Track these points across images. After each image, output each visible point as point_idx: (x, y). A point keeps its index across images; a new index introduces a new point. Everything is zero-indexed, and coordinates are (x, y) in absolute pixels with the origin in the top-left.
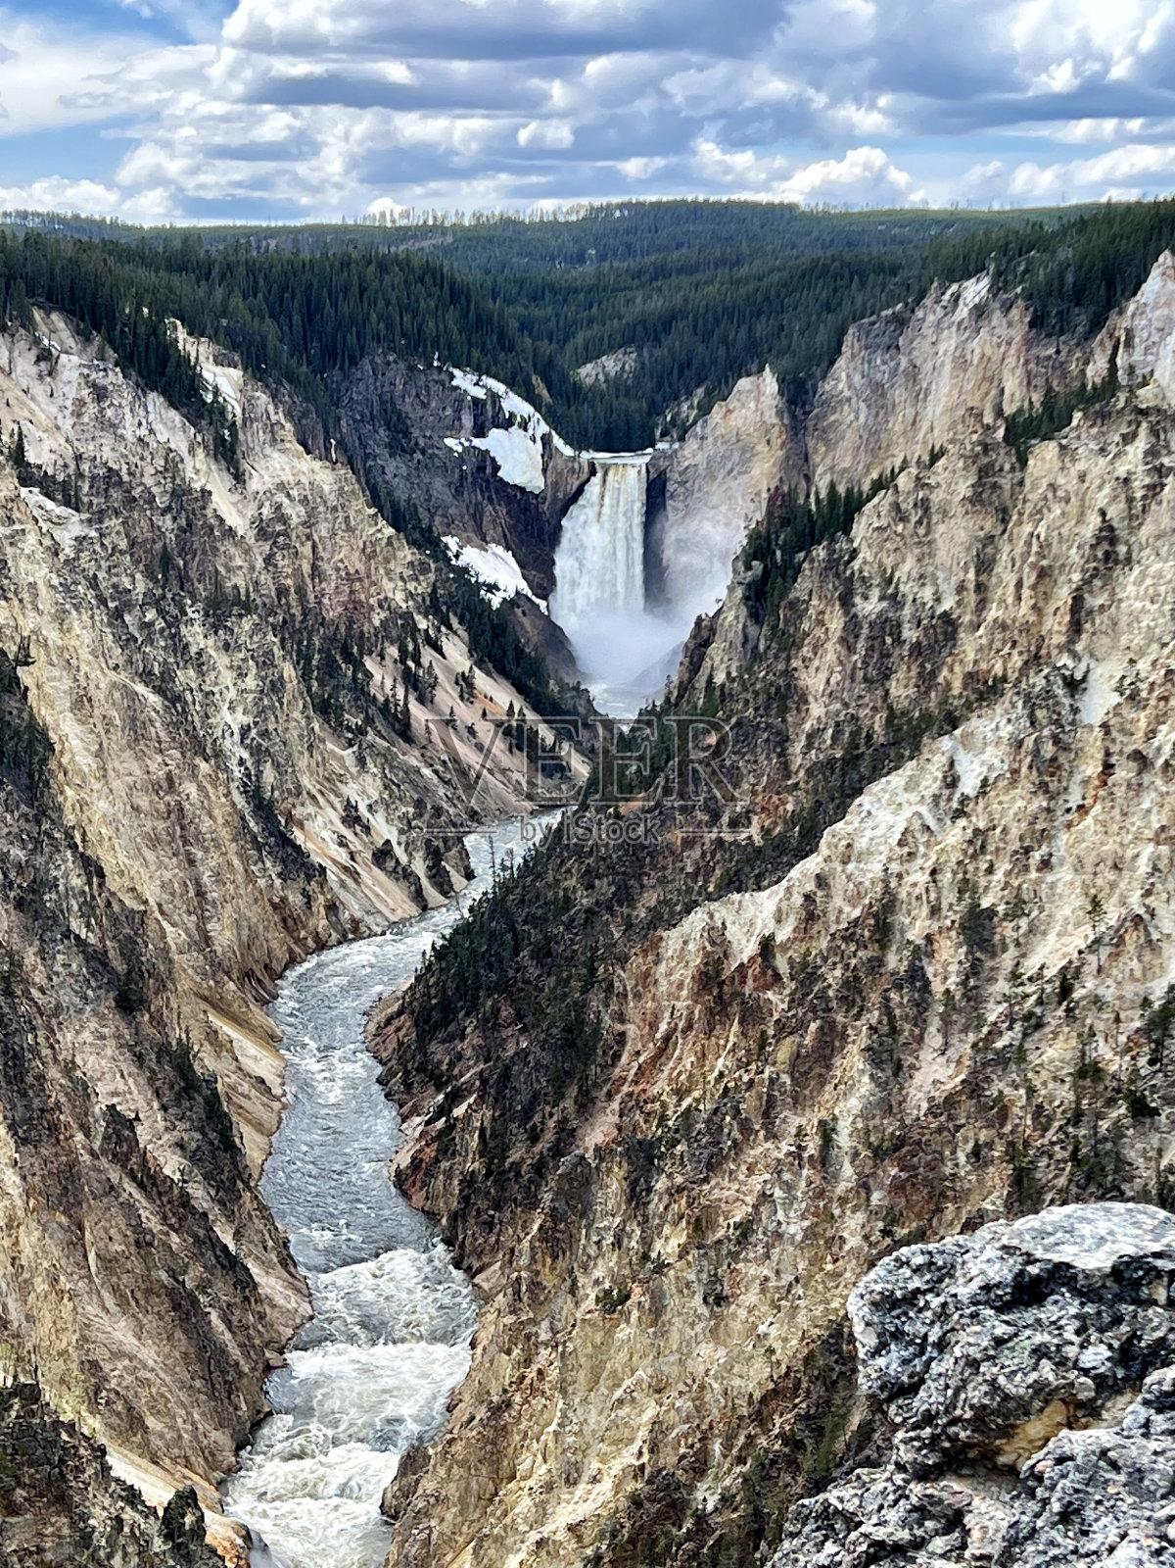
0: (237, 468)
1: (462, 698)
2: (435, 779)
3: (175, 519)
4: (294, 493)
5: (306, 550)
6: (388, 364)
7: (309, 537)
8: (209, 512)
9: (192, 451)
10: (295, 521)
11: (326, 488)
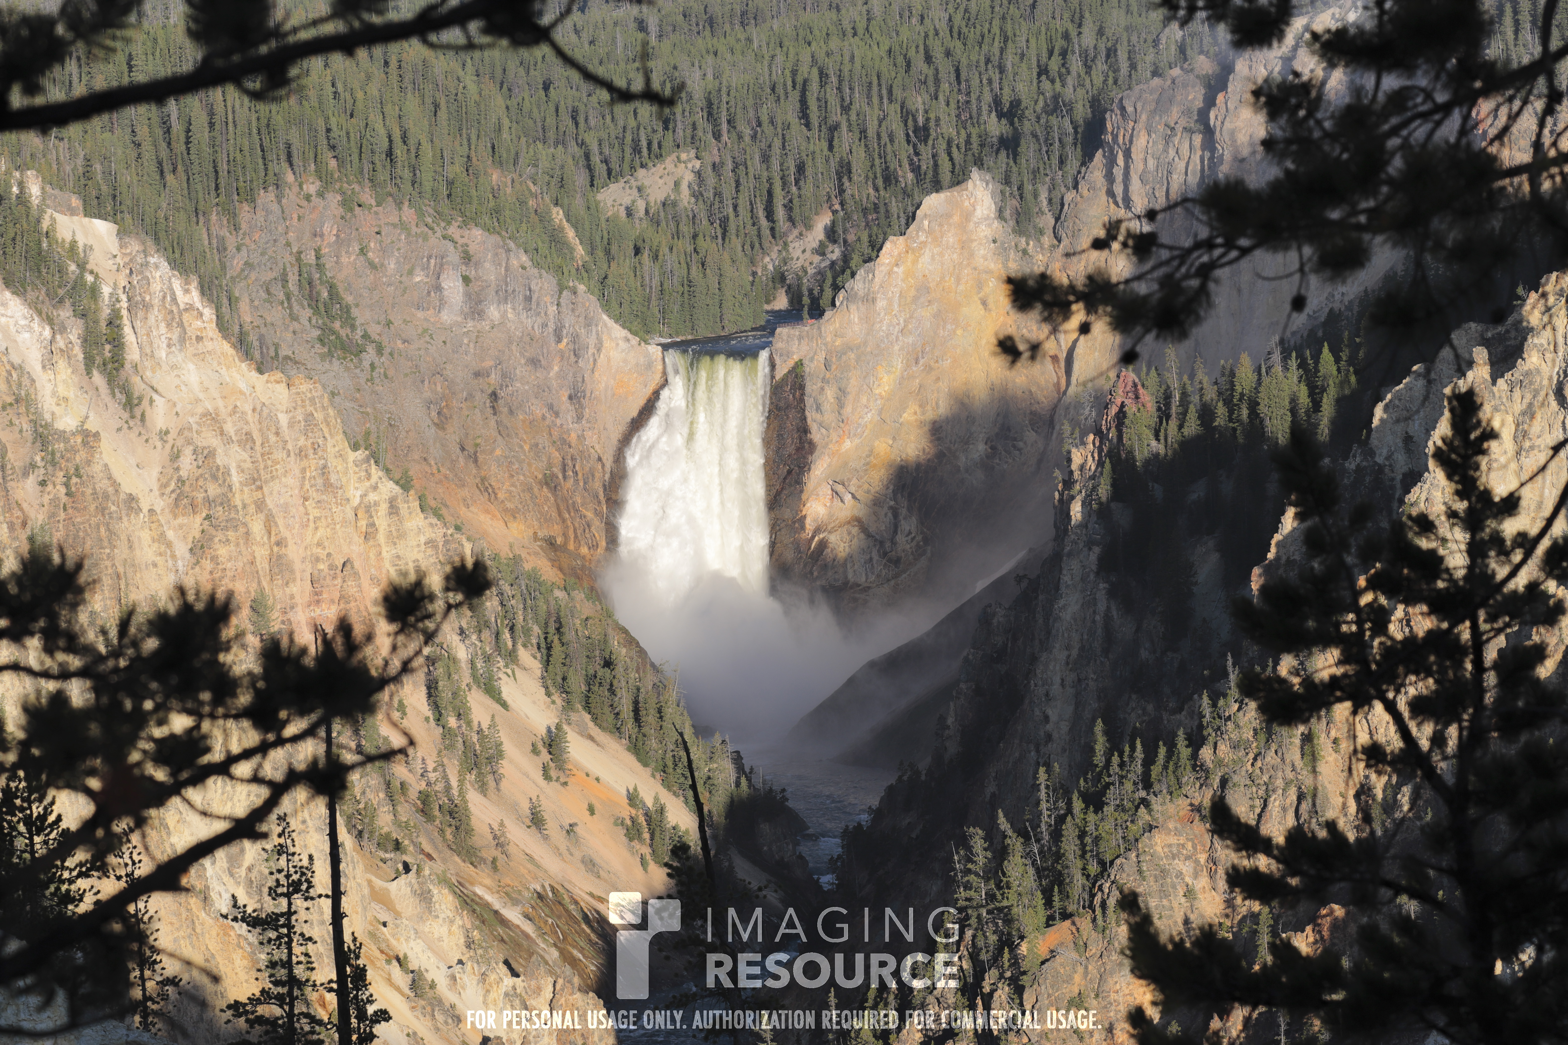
0: (126, 390)
1: (547, 777)
2: (528, 928)
3: (43, 483)
4: (230, 428)
5: (257, 527)
6: (308, 198)
7: (260, 505)
8: (96, 469)
9: (48, 364)
10: (236, 478)
11: (283, 419)
